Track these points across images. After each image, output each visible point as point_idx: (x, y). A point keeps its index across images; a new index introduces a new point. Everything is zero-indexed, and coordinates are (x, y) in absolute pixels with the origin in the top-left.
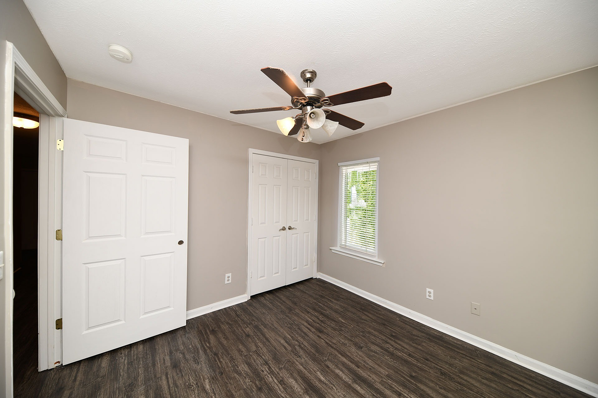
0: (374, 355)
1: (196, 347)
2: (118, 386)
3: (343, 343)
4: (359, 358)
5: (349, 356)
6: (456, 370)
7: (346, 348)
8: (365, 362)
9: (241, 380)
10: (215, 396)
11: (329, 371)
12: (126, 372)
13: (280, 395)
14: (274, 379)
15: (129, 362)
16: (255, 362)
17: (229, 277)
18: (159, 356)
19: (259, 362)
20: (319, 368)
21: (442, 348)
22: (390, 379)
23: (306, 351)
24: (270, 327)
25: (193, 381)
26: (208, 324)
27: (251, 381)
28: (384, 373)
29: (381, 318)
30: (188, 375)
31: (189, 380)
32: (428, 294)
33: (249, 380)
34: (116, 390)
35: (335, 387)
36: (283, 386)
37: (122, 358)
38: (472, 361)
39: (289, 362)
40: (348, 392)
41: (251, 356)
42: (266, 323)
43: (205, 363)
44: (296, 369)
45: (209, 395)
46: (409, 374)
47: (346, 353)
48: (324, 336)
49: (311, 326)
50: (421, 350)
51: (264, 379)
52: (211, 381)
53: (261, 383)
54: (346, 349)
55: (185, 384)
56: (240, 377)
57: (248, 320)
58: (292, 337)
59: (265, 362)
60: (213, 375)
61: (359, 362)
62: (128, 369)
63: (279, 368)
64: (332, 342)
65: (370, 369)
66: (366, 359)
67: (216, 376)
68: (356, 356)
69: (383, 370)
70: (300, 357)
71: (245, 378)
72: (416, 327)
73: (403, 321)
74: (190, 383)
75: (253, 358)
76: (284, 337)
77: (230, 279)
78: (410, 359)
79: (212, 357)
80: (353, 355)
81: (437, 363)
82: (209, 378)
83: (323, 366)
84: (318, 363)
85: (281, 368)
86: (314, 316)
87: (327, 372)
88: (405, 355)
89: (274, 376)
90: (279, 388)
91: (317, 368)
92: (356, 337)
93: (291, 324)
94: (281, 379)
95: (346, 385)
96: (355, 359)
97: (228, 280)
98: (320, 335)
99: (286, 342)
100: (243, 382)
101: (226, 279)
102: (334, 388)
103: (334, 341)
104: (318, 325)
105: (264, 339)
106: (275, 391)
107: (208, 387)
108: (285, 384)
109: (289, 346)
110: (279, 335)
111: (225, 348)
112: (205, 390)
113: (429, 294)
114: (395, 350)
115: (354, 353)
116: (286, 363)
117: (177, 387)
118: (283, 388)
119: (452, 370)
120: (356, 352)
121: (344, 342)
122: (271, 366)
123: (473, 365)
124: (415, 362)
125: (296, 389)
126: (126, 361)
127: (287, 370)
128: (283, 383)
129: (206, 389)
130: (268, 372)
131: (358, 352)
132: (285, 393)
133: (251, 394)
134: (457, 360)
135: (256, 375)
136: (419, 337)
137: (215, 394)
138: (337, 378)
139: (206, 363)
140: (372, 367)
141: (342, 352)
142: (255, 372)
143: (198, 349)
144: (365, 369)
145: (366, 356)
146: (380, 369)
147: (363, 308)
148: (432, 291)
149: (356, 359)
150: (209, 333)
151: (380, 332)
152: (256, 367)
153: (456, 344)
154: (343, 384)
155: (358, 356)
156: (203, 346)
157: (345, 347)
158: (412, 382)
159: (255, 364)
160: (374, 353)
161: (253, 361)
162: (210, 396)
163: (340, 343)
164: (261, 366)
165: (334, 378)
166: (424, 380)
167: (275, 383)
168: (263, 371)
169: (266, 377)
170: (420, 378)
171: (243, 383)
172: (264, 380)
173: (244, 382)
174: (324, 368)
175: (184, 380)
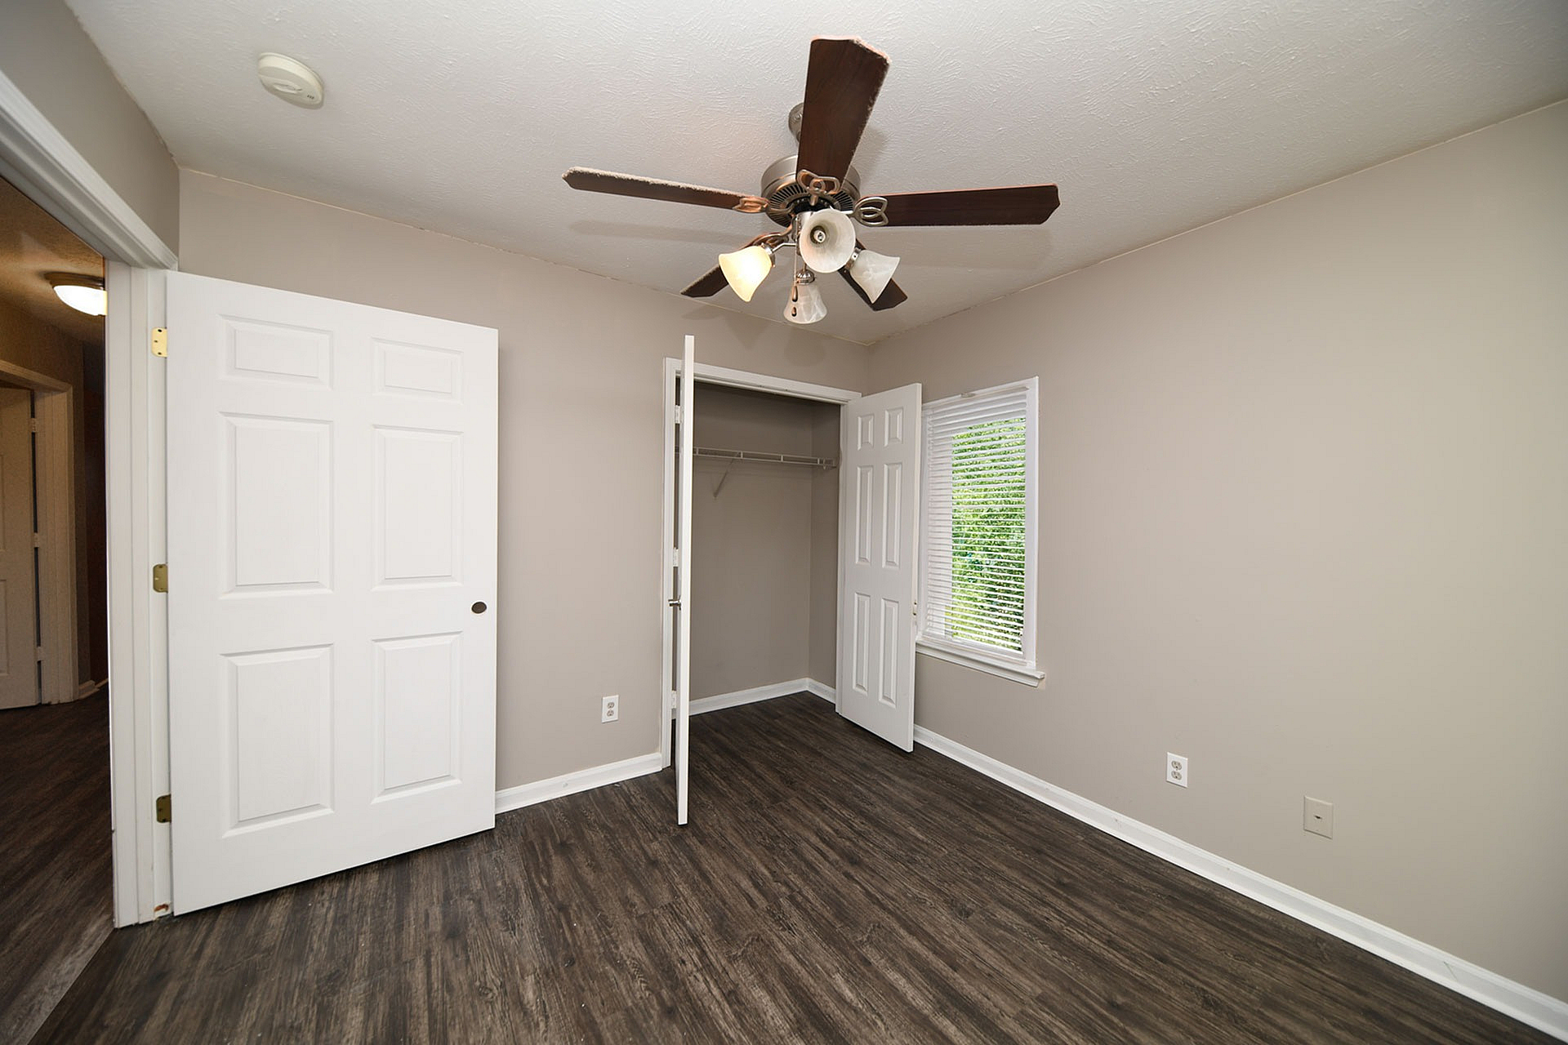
0: (1002, 936)
1: (514, 886)
2: (300, 979)
3: (915, 897)
4: (959, 943)
5: (930, 936)
6: (1252, 997)
7: (924, 911)
8: (975, 954)
9: (621, 984)
10: (546, 1023)
11: (869, 974)
12: (327, 940)
13: (723, 1034)
14: (712, 986)
15: (339, 915)
16: (664, 936)
17: (613, 704)
18: (417, 903)
19: (676, 938)
20: (841, 965)
21: (1209, 926)
22: (1047, 1010)
23: (809, 915)
24: (717, 842)
25: (493, 977)
26: (551, 826)
27: (647, 988)
28: (1029, 990)
29: (1032, 834)
30: (484, 961)
31: (484, 973)
32: (1170, 769)
33: (643, 985)
34: (295, 987)
35: (882, 1020)
36: (736, 1007)
37: (323, 905)
38: (1303, 972)
39: (757, 940)
40: (918, 1038)
41: (656, 917)
42: (705, 832)
43: (532, 931)
44: (775, 961)
45: (531, 1019)
46: (1104, 998)
47: (921, 925)
48: (863, 874)
49: (828, 844)
50: (1147, 931)
51: (684, 984)
52: (541, 982)
53: (676, 995)
54: (924, 914)
55: (471, 984)
56: (620, 974)
57: (659, 821)
58: (773, 873)
59: (693, 937)
60: (547, 963)
61: (958, 953)
62: (333, 933)
63: (730, 957)
64: (882, 893)
65: (989, 975)
66: (980, 945)
67: (555, 968)
68: (951, 937)
69: (1028, 982)
70: (790, 929)
71: (633, 977)
72: (1133, 864)
73: (1094, 844)
74: (486, 983)
75: (661, 925)
76: (750, 872)
77: (615, 709)
78: (1109, 955)
79: (553, 917)
80: (943, 932)
81: (1196, 970)
82: (538, 970)
83: (854, 958)
84: (839, 949)
85: (735, 958)
86: (840, 818)
87: (863, 975)
88: (1096, 942)
89: (712, 978)
90: (723, 1012)
91: (836, 964)
92: (954, 883)
93: (775, 838)
94: (731, 986)
95: (915, 1016)
96: (947, 945)
97: (610, 714)
98: (853, 873)
99: (756, 885)
100: (627, 989)
101: (605, 710)
102: (879, 1023)
103: (891, 891)
104: (848, 843)
105: (697, 873)
106: (711, 1019)
107: (530, 995)
108: (739, 1002)
109: (762, 897)
110: (739, 867)
111: (589, 891)
112: (521, 1003)
113: (1175, 770)
114: (1066, 925)
115: (945, 927)
116: (749, 943)
117: (450, 989)
118: (735, 1013)
119: (1238, 993)
120: (952, 926)
121: (919, 896)
122: (707, 950)
123: (1304, 982)
124: (1125, 964)
125: (770, 1018)
126: (331, 914)
127: (751, 964)
128: (736, 998)
129: (525, 1002)
130: (696, 966)
131: (957, 924)
132: (739, 1027)
133: (644, 1025)
134: (1255, 966)
135: (663, 971)
136: (1141, 891)
137: (547, 1017)
138: (889, 997)
139: (534, 931)
140: (994, 969)
141: (911, 923)
142: (662, 964)
143: (517, 892)
144: (974, 974)
145: (979, 938)
146: (1018, 979)
147: (980, 802)
148: (1184, 761)
149: (950, 943)
150: (552, 851)
151: (1026, 871)
152: (667, 951)
153: (1256, 917)
154: (906, 1014)
155: (958, 937)
156: (532, 885)
157: (921, 909)
158: (1112, 1022)
159: (663, 940)
160: (1005, 931)
161: (659, 932)
162: (533, 1020)
163: (907, 897)
164: (681, 947)
165: (882, 995)
166: (1151, 1018)
167: (714, 997)
168: (683, 962)
169: (692, 978)
170: (1140, 1013)
171: (624, 993)
172: (683, 988)
173: (630, 990)
174: (856, 964)
175: (470, 973)
